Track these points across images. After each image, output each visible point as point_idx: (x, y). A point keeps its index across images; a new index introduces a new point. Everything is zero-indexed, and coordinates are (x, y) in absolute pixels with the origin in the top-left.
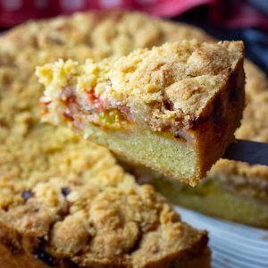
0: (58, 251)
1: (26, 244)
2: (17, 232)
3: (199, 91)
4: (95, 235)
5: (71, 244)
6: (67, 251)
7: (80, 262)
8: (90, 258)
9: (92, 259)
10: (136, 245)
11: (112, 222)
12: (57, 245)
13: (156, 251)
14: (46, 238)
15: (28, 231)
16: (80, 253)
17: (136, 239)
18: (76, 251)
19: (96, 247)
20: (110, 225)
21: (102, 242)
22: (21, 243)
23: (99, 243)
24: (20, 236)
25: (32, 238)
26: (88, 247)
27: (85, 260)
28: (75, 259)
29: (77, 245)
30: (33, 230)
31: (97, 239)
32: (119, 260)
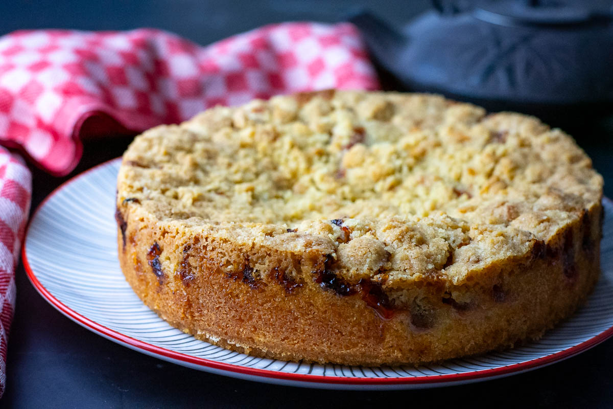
0: (352, 271)
1: (307, 269)
2: (293, 254)
3: (548, 220)
4: (395, 252)
5: (368, 260)
6: (365, 270)
7: (384, 281)
8: (396, 276)
9: (400, 276)
10: (450, 260)
11: (411, 237)
12: (349, 265)
13: (478, 261)
14: (333, 255)
15: (308, 250)
16: (382, 271)
17: (448, 254)
18: (375, 269)
19: (398, 263)
20: (410, 242)
21: (407, 258)
22: (299, 271)
23: (402, 260)
24: (297, 261)
25: (314, 259)
26: (390, 264)
27: (391, 278)
28: (377, 278)
29: (375, 262)
30: (315, 248)
31: (398, 257)
32: (435, 275)
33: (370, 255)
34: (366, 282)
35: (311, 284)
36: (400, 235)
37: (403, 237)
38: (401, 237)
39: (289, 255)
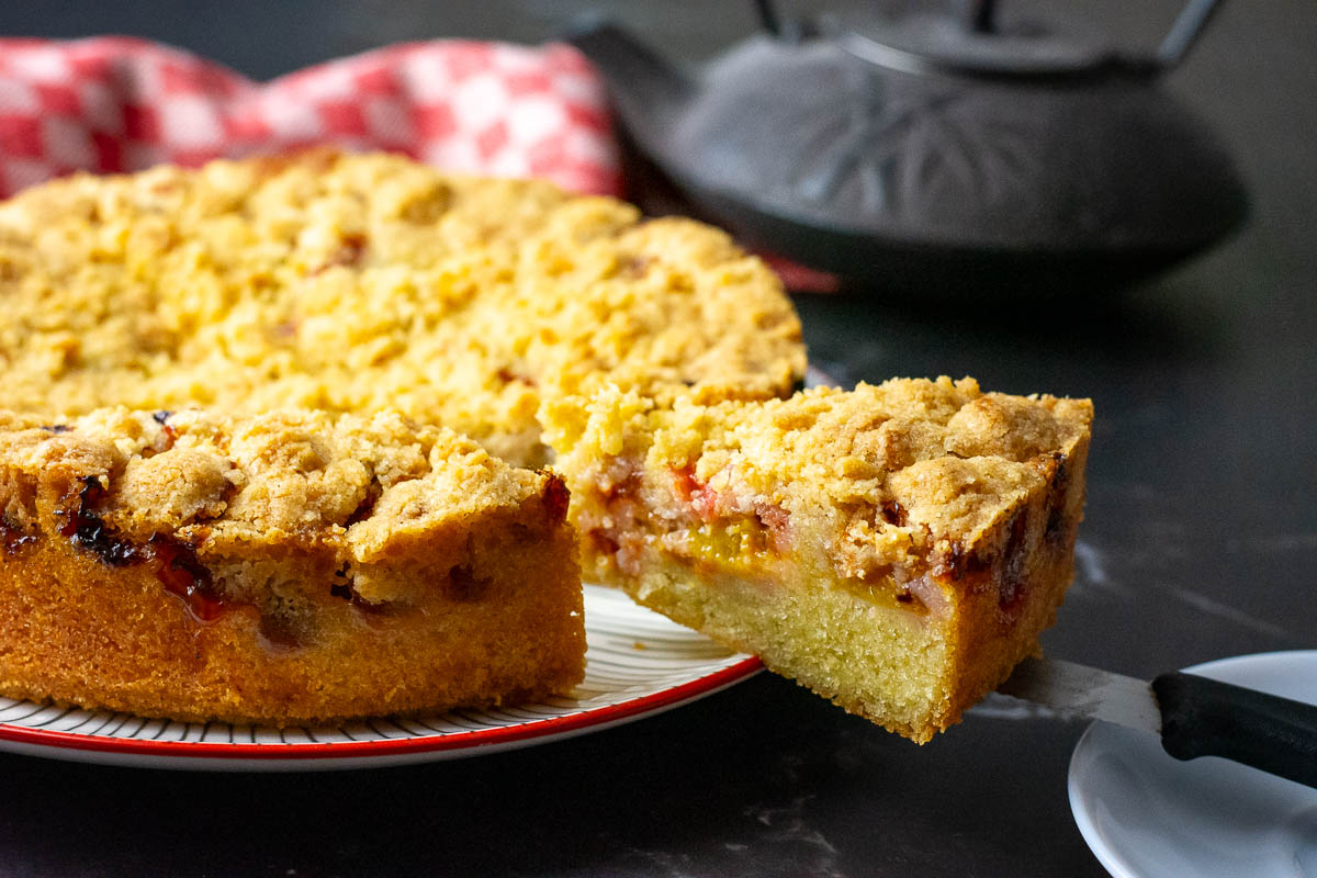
0: (138, 515)
1: (47, 506)
2: (20, 472)
4: (245, 484)
5: (174, 494)
6: (163, 514)
7: (199, 540)
8: (228, 531)
9: (236, 531)
10: (364, 509)
11: (291, 455)
12: (133, 502)
13: (419, 515)
14: (103, 479)
15: (52, 464)
16: (203, 518)
17: (363, 495)
18: (187, 513)
19: (245, 505)
20: (287, 463)
21: (265, 496)
22: (32, 510)
23: (254, 498)
24: (28, 489)
25: (61, 486)
26: (223, 506)
28: (186, 533)
29: (191, 498)
30: (65, 461)
31: (247, 492)
32: (313, 535)
33: (180, 483)
34: (164, 539)
35: (54, 539)
36: (268, 448)
37: (274, 452)
38: (269, 452)
39: (13, 475)
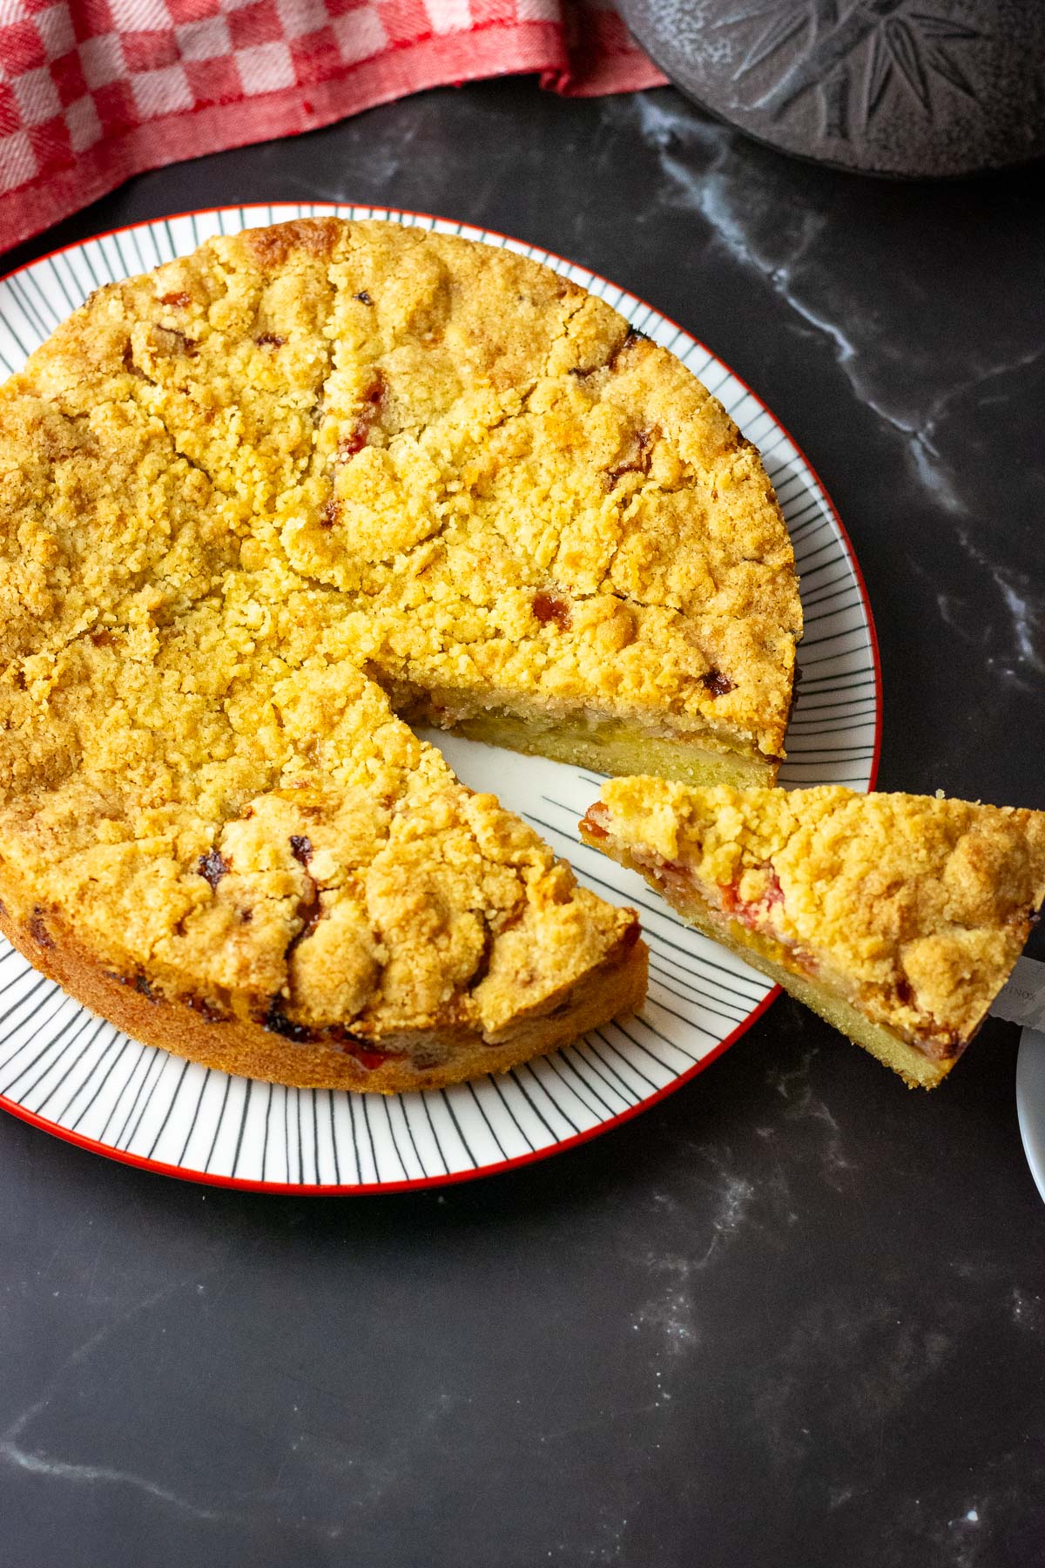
0: (316, 1015)
1: (240, 1007)
2: (217, 986)
4: (391, 961)
5: (342, 998)
6: (336, 1014)
7: (368, 1031)
8: (387, 1019)
9: (393, 1021)
10: (483, 968)
11: (422, 923)
12: (310, 1003)
13: (530, 981)
14: (286, 992)
15: (243, 984)
16: (365, 1012)
18: (354, 1011)
19: (395, 992)
20: (420, 933)
21: (409, 979)
22: (228, 1004)
23: (400, 982)
24: (224, 993)
25: (253, 998)
26: (378, 995)
27: (379, 1027)
28: (356, 1027)
29: (355, 999)
31: (396, 972)
32: (452, 1012)
33: (345, 987)
34: (337, 1032)
35: (248, 1023)
36: (403, 919)
37: (408, 922)
38: (403, 923)
39: (211, 985)
